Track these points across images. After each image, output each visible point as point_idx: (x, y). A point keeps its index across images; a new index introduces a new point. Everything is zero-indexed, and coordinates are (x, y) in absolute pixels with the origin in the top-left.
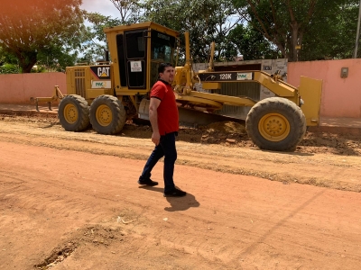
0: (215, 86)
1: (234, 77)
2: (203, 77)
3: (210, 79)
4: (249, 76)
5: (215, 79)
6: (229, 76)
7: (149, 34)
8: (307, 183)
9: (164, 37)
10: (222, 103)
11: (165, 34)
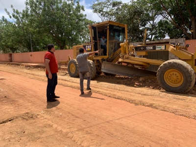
0: (144, 53)
1: (154, 48)
2: (137, 49)
3: (140, 50)
4: (163, 47)
5: (144, 50)
6: (152, 48)
7: (108, 27)
8: (148, 106)
9: (117, 28)
10: (149, 64)
11: (118, 27)
